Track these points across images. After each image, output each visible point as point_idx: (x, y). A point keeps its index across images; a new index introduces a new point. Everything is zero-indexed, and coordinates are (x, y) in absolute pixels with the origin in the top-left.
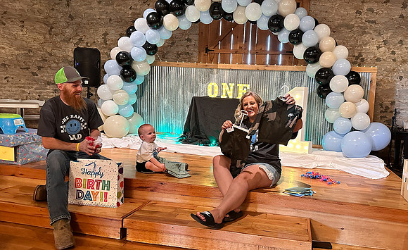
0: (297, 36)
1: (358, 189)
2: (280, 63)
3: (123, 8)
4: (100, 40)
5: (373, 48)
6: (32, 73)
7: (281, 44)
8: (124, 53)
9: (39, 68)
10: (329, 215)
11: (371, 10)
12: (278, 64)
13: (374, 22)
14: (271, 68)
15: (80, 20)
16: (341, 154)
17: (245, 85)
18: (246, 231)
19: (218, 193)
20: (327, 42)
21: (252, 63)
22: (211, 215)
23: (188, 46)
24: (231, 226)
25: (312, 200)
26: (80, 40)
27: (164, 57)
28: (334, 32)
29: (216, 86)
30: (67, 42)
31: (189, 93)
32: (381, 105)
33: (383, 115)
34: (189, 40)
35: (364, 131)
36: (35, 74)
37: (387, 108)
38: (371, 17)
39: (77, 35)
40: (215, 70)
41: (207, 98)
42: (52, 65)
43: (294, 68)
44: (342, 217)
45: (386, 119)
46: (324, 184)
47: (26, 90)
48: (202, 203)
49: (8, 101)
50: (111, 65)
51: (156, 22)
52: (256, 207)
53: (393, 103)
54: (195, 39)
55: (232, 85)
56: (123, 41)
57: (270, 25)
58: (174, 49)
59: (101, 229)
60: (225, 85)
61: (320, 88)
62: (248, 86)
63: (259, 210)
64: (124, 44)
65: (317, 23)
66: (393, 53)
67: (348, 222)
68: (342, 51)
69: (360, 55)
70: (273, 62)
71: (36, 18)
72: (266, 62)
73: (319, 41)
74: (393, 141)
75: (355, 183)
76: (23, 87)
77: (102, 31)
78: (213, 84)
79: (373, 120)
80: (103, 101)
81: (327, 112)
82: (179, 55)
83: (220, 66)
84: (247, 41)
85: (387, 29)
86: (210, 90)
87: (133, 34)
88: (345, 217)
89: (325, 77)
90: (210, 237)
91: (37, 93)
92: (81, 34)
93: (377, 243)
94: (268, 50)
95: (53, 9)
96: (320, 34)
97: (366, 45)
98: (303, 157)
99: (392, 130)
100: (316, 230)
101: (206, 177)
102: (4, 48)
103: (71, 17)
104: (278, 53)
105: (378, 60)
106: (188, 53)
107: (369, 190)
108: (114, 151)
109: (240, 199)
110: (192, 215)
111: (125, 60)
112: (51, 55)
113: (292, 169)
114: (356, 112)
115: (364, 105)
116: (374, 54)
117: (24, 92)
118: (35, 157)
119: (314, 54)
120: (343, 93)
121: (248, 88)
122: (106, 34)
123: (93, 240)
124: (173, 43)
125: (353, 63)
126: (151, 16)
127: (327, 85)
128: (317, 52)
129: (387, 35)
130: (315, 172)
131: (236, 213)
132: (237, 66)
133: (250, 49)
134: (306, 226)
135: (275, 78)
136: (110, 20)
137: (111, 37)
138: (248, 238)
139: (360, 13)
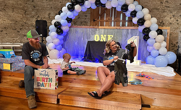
0: (134, 14)
1: (162, 81)
2: (127, 26)
3: (57, 2)
4: (47, 16)
5: (168, 18)
6: (18, 31)
7: (127, 17)
8: (58, 22)
9: (21, 29)
10: (149, 93)
11: (167, 2)
12: (125, 26)
13: (168, 7)
14: (123, 28)
15: (38, 8)
16: (154, 66)
17: (111, 36)
18: (112, 100)
19: (100, 83)
20: (148, 16)
21: (114, 26)
22: (97, 93)
23: (85, 19)
24: (105, 98)
25: (141, 86)
26: (38, 16)
27: (75, 24)
28: (150, 12)
29: (98, 36)
30: (32, 17)
31: (86, 39)
32: (172, 44)
33: (173, 48)
34: (86, 16)
35: (164, 55)
36: (18, 32)
37: (175, 45)
38: (167, 5)
39: (37, 14)
40: (98, 29)
41: (94, 42)
42: (26, 28)
43: (133, 28)
44: (155, 93)
45: (174, 50)
46: (147, 79)
47: (15, 39)
48: (92, 88)
49: (7, 43)
50: (52, 27)
51: (71, 9)
52: (116, 89)
53: (177, 43)
54: (89, 16)
55: (105, 36)
56: (57, 17)
57: (122, 9)
58: (80, 20)
59: (48, 99)
60: (102, 35)
61: (144, 36)
62: (112, 36)
63: (118, 91)
64: (58, 18)
65: (143, 8)
66: (177, 20)
67: (157, 96)
68: (154, 20)
69: (162, 21)
70: (123, 25)
71: (19, 7)
72: (120, 25)
73: (144, 16)
74: (178, 60)
75: (160, 79)
76: (14, 37)
77: (48, 12)
78: (97, 35)
79: (169, 50)
80: (49, 43)
81: (148, 47)
82: (82, 23)
83: (100, 27)
84: (112, 16)
85: (175, 10)
86: (95, 38)
87: (62, 14)
88: (156, 93)
89: (146, 32)
90: (96, 103)
91: (19, 40)
92: (38, 14)
93: (171, 105)
94: (121, 20)
95: (26, 3)
96: (145, 13)
97: (165, 17)
98: (137, 67)
99: (177, 55)
100: (143, 99)
101: (94, 76)
102: (5, 21)
103: (34, 6)
104: (125, 21)
105: (171, 24)
106: (86, 22)
107: (167, 81)
108: (53, 65)
109: (109, 86)
110: (88, 93)
111: (58, 25)
112: (25, 23)
113: (132, 73)
114: (161, 47)
115: (164, 44)
116: (169, 21)
117: (14, 39)
118: (19, 68)
119: (142, 21)
120: (155, 39)
121: (113, 37)
122: (49, 14)
123: (45, 104)
124: (79, 18)
125: (159, 25)
126: (69, 6)
127: (148, 35)
128: (143, 21)
129: (174, 13)
130: (143, 74)
131: (108, 92)
132: (107, 27)
133: (113, 20)
134: (139, 97)
135: (124, 32)
136: (51, 8)
137: (52, 15)
138: (113, 103)
139: (162, 3)
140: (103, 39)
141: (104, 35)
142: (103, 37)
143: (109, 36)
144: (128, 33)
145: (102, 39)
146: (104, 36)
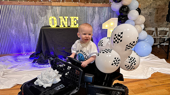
17: (75, 18)
29: (55, 18)
40: (50, 7)
43: (101, 5)
55: (67, 18)
60: (61, 17)
78: (53, 17)
83: (53, 4)
121: (78, 19)
127: (126, 16)
132: (65, 4)
135: (90, 11)
140: (64, 23)
141: (65, 17)
142: (63, 20)
143: (72, 18)
144: (94, 12)
145: (61, 24)
146: (65, 19)
